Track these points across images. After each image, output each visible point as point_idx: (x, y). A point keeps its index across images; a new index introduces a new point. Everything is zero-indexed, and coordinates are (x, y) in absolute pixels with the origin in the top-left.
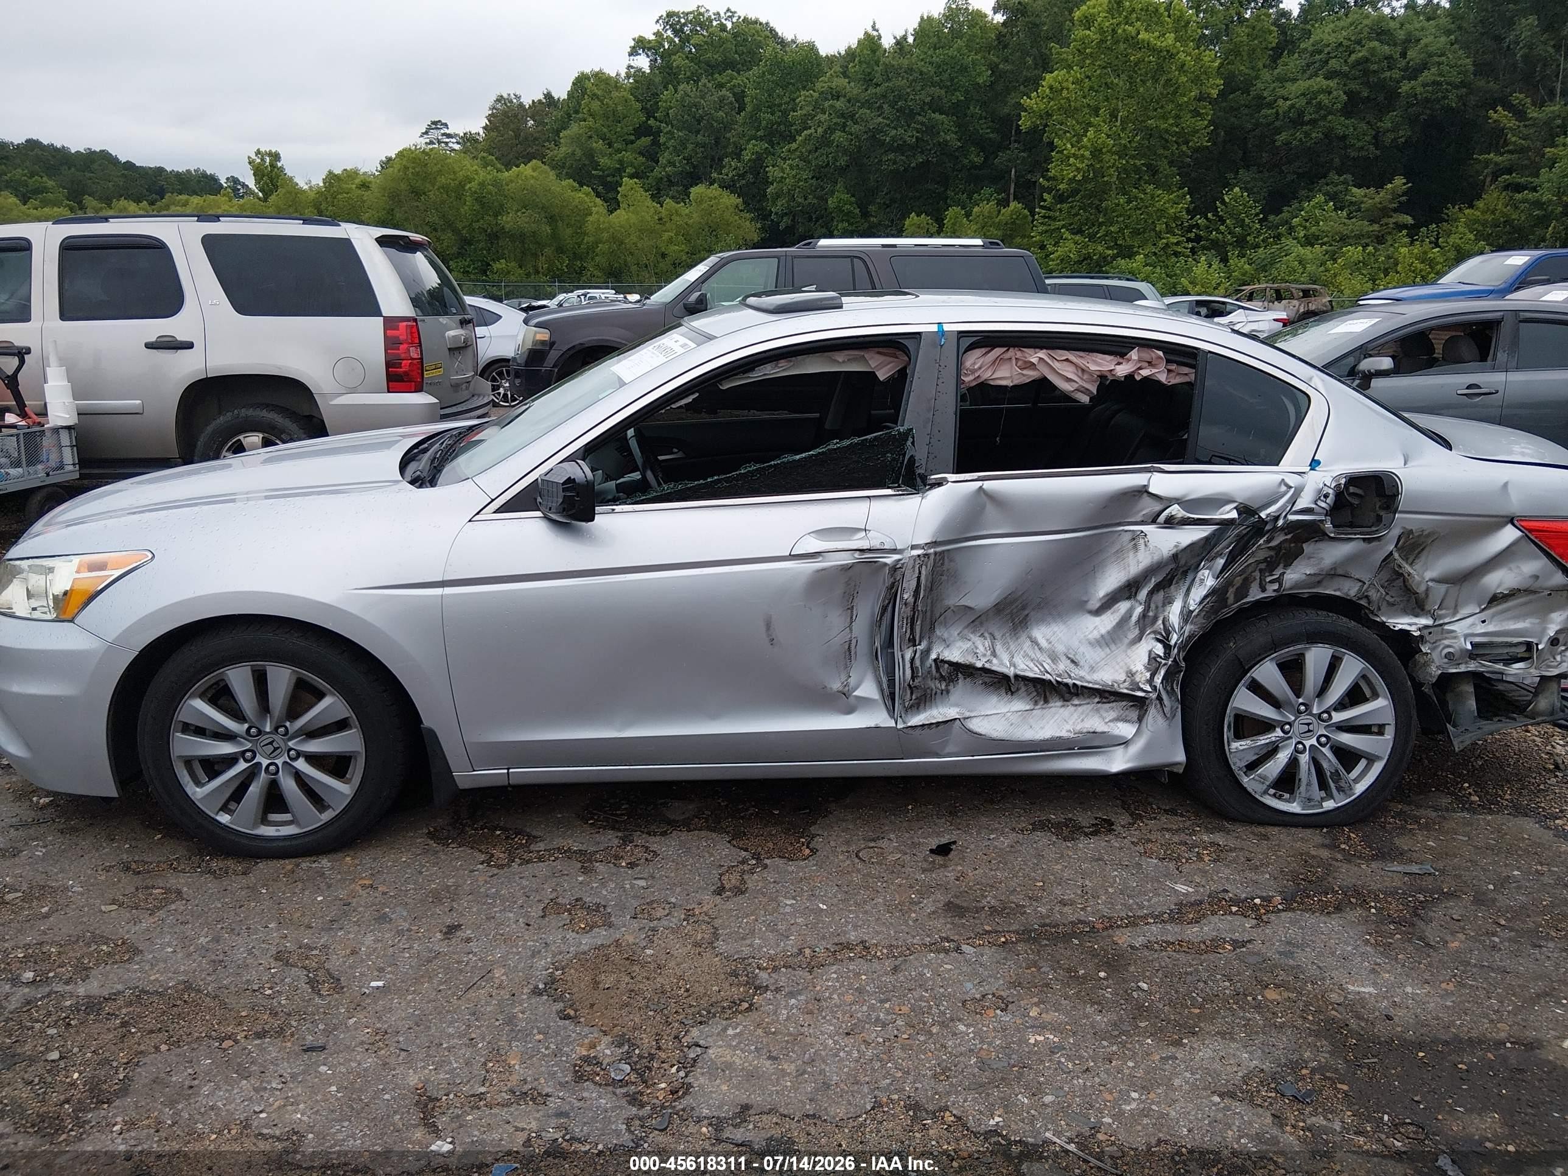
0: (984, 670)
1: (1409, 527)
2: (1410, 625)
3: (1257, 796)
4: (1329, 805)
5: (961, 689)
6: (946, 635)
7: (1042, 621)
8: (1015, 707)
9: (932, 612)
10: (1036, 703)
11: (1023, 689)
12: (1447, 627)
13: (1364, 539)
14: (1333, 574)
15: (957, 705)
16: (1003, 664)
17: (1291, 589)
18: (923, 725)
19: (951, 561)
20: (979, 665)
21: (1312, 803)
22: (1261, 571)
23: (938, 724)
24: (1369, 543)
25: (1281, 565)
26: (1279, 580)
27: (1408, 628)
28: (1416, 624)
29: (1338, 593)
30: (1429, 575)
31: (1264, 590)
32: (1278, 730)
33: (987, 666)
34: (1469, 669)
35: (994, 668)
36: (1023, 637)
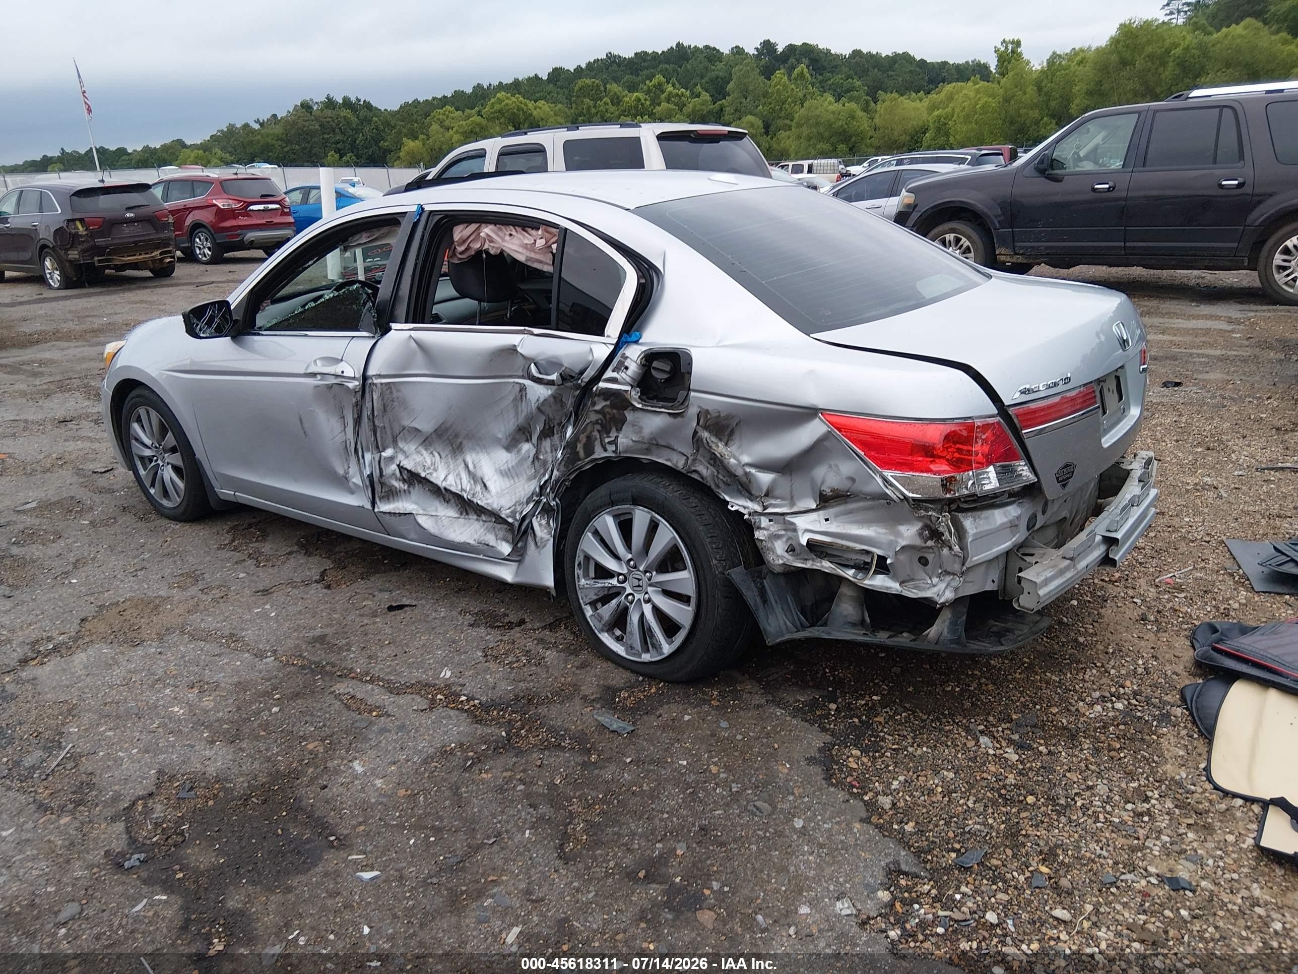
0: (425, 478)
1: (705, 407)
2: (745, 508)
3: (596, 631)
4: (646, 657)
5: (417, 491)
6: (406, 449)
7: (473, 449)
8: (447, 512)
9: (392, 429)
10: (461, 514)
11: (453, 501)
12: (788, 518)
13: (669, 414)
14: (654, 444)
15: (416, 503)
16: (438, 478)
17: (625, 452)
18: (390, 513)
19: (398, 391)
20: (423, 475)
21: (633, 651)
22: (599, 431)
23: (400, 514)
24: (675, 418)
25: (614, 429)
26: (614, 442)
27: (742, 510)
28: (748, 508)
29: (669, 464)
30: (745, 459)
31: (605, 450)
32: (616, 579)
33: (428, 477)
34: (815, 567)
35: (432, 480)
36: (460, 460)
